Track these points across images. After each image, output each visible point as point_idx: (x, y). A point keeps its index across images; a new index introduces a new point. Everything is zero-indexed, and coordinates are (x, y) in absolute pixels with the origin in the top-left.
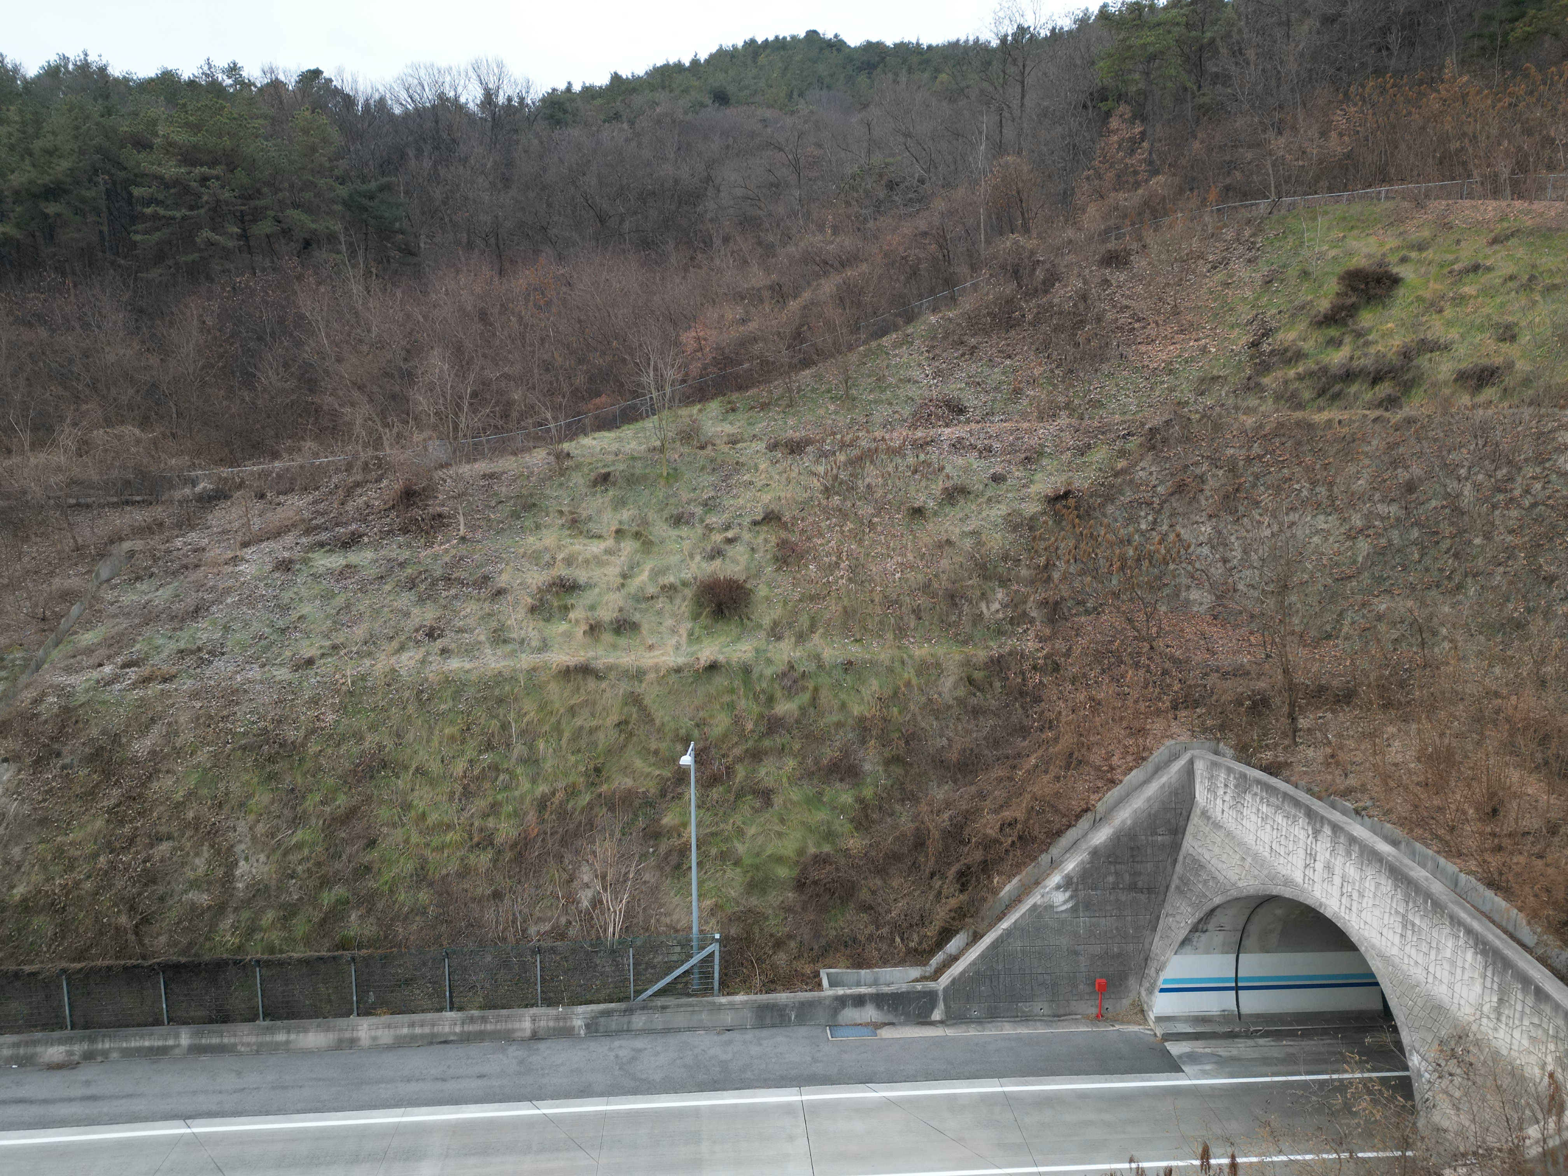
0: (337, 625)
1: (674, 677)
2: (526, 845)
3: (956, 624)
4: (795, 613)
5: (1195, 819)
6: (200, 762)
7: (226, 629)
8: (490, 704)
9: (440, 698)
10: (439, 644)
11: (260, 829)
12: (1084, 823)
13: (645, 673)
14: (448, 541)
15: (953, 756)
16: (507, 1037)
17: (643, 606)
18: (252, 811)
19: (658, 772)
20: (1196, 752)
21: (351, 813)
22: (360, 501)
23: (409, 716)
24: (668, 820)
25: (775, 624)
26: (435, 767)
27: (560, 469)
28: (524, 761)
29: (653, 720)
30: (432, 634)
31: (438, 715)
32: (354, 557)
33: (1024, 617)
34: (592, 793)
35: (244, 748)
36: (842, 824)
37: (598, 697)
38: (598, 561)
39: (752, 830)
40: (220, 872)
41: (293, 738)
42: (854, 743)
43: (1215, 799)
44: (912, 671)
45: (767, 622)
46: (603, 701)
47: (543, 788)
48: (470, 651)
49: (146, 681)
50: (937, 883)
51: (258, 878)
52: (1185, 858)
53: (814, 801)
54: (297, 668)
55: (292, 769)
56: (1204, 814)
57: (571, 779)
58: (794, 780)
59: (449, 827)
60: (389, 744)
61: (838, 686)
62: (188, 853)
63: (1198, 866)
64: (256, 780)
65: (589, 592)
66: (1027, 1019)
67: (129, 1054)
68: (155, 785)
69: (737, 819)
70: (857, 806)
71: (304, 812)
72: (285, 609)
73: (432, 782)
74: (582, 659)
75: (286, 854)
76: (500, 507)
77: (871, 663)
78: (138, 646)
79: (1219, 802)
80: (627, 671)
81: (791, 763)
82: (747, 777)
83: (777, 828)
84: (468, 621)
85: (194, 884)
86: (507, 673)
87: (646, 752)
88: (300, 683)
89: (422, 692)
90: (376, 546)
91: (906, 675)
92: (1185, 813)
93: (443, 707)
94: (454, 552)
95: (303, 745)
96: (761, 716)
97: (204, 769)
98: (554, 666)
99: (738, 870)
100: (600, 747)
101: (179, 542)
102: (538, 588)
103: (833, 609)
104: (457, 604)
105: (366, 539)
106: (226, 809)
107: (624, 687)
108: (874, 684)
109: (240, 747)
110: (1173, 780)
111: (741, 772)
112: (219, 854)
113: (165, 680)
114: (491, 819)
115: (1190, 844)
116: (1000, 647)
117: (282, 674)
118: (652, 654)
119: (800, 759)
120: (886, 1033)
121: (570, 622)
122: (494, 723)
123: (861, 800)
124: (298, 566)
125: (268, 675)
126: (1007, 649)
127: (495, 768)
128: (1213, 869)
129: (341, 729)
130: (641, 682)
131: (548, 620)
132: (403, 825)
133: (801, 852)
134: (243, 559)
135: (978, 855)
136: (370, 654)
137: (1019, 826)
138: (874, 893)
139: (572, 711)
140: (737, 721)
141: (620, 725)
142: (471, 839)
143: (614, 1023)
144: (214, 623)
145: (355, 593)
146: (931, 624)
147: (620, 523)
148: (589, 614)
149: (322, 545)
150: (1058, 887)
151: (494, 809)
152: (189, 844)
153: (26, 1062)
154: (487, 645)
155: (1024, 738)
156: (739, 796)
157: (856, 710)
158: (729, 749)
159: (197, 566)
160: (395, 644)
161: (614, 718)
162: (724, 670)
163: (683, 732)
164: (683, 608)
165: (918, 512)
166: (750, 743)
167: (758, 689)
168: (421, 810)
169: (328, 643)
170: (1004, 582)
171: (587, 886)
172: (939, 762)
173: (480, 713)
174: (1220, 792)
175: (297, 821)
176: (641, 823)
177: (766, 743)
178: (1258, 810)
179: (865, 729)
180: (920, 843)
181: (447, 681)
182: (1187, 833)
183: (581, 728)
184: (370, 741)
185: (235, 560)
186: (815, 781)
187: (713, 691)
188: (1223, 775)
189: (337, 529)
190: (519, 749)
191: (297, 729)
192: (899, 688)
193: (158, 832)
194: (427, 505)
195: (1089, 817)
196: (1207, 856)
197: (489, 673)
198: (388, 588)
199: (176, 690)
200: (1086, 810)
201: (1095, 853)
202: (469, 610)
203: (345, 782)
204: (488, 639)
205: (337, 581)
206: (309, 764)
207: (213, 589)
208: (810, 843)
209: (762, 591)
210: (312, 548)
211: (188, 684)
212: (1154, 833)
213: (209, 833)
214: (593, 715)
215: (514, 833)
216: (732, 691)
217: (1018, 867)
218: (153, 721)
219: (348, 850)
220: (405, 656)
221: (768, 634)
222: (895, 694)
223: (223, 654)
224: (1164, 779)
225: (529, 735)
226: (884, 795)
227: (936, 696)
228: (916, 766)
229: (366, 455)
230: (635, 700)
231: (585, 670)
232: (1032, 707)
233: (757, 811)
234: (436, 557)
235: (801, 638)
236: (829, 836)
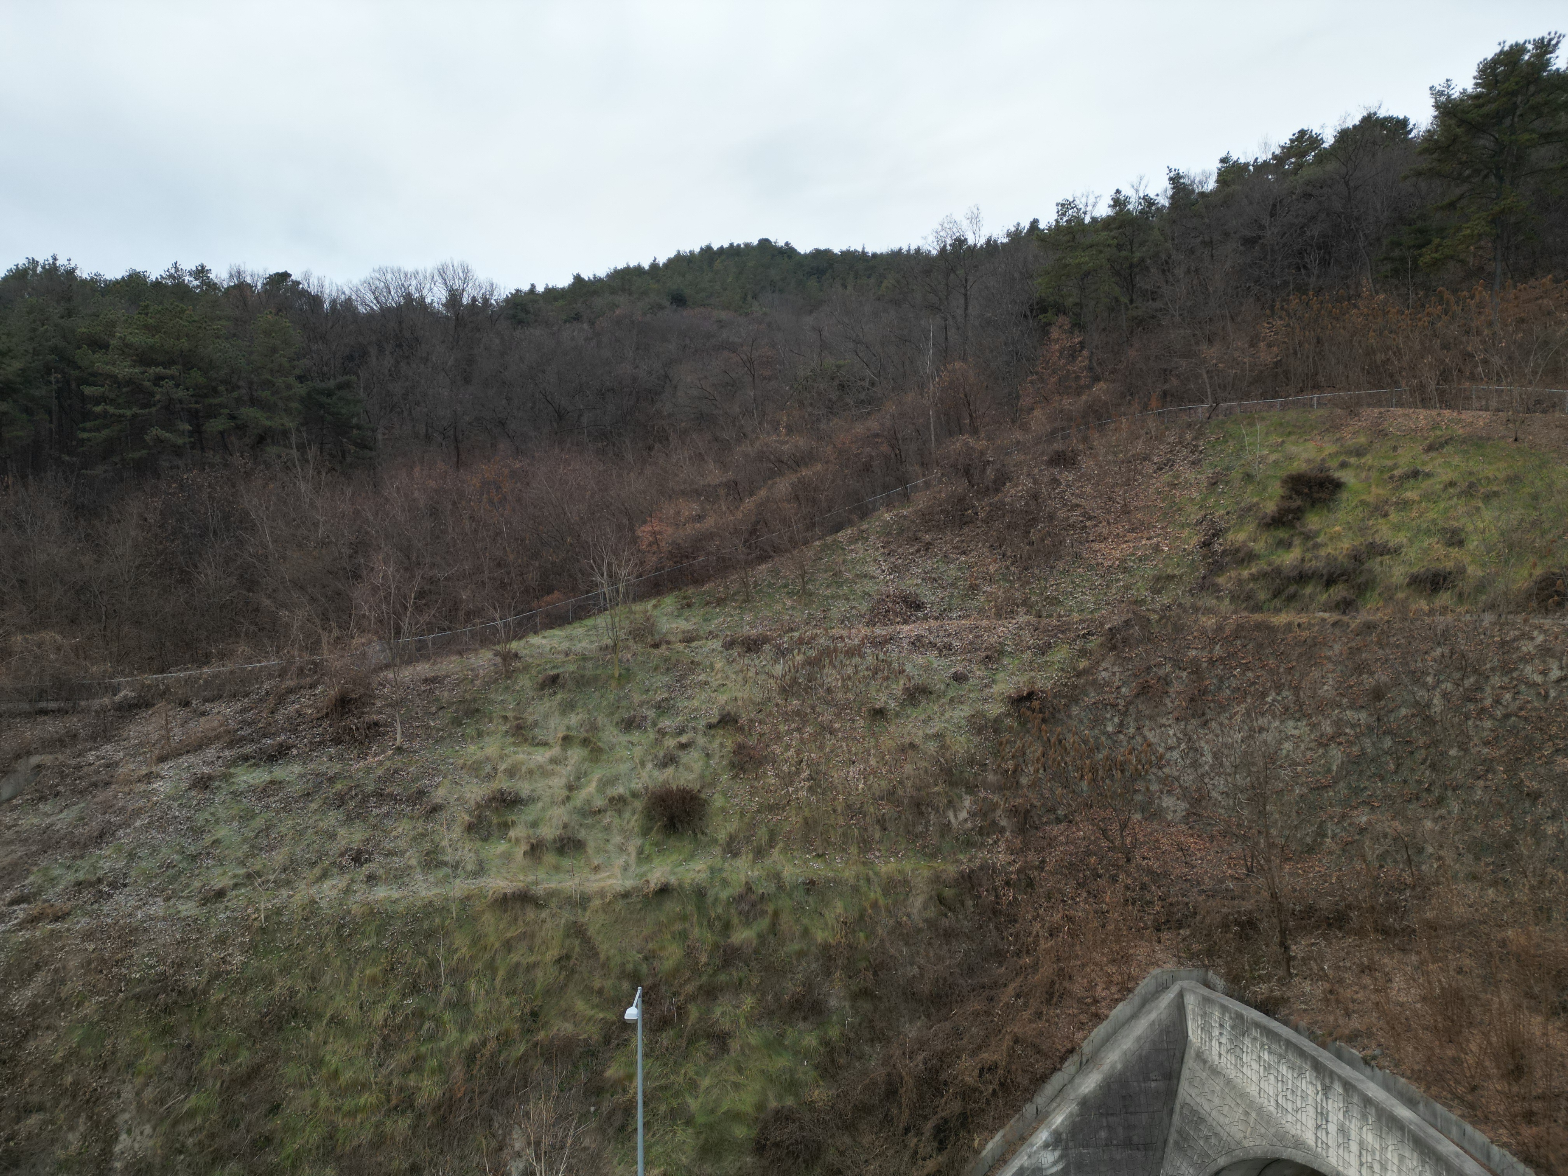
0: (255, 850)
1: (620, 905)
2: (450, 1107)
3: (923, 835)
4: (752, 826)
5: (1190, 1062)
6: (86, 1015)
7: (132, 856)
8: (417, 939)
9: (363, 933)
10: (366, 869)
11: (149, 1094)
12: (1070, 1066)
13: (589, 899)
14: (383, 752)
15: (925, 987)
17: (589, 821)
18: (140, 1073)
19: (601, 1015)
20: (1186, 984)
21: (254, 1073)
22: (292, 709)
23: (327, 955)
24: (612, 1072)
25: (732, 838)
26: (352, 1015)
27: (507, 671)
28: (451, 1005)
29: (597, 954)
30: (358, 859)
31: (360, 953)
32: (280, 772)
33: (994, 827)
34: (528, 1042)
35: (137, 997)
36: (805, 1071)
37: (537, 928)
38: (544, 772)
39: (706, 1082)
40: (96, 1151)
41: (194, 985)
42: (818, 974)
43: (1211, 1040)
44: (878, 890)
45: (722, 836)
46: (543, 933)
47: (472, 1037)
48: (399, 877)
49: (33, 921)
50: (912, 1141)
51: (141, 1154)
52: (1182, 1108)
53: (775, 1045)
54: (205, 901)
55: (190, 1020)
56: (1200, 1056)
57: (505, 1025)
58: (752, 1021)
59: (364, 1087)
60: (302, 988)
61: (799, 909)
62: (61, 1127)
63: (1197, 1119)
64: (148, 1035)
65: (531, 807)
68: (31, 1045)
69: (689, 1069)
70: (822, 1049)
71: (200, 1072)
72: (198, 832)
73: (349, 1033)
74: (521, 885)
75: (175, 1123)
76: (440, 714)
77: (835, 882)
78: (32, 878)
79: (1215, 1043)
80: (570, 897)
81: (748, 1001)
82: (700, 1019)
83: (733, 1078)
84: (399, 842)
86: (438, 903)
87: (588, 991)
88: (207, 919)
89: (343, 926)
90: (305, 758)
91: (872, 895)
92: (1178, 1055)
93: (366, 943)
94: (388, 764)
95: (205, 992)
96: (716, 946)
97: (91, 1024)
98: (491, 893)
99: (690, 1131)
100: (538, 987)
101: (91, 757)
102: (477, 803)
103: (793, 820)
104: (388, 823)
105: (295, 751)
106: (111, 1071)
107: (566, 916)
108: (839, 906)
109: (134, 996)
110: (1163, 1016)
111: (694, 1012)
112: (97, 1127)
113: (57, 919)
114: (412, 1076)
115: (1186, 1091)
116: (970, 860)
117: (188, 908)
118: (598, 877)
119: (758, 995)
121: (510, 841)
122: (422, 961)
123: (826, 1042)
124: (217, 783)
125: (172, 911)
126: (978, 863)
127: (420, 1014)
128: (1214, 1124)
129: (249, 973)
130: (585, 909)
131: (485, 840)
132: (312, 1086)
133: (761, 1107)
134: (158, 776)
135: (956, 1106)
136: (288, 883)
137: (1000, 1072)
138: (842, 1154)
139: (508, 946)
140: (690, 953)
141: (562, 960)
142: (389, 1101)
144: (119, 850)
145: (278, 812)
146: (897, 835)
147: (568, 728)
148: (531, 831)
149: (246, 758)
150: (1046, 1146)
151: (417, 1063)
152: (62, 1116)
154: (419, 870)
155: (1001, 964)
156: (692, 1041)
157: (820, 936)
158: (681, 986)
159: (108, 784)
160: (317, 871)
161: (553, 953)
162: (676, 894)
163: (630, 967)
164: (633, 823)
165: (879, 714)
166: (704, 978)
167: (713, 915)
168: (333, 1067)
169: (242, 871)
170: (971, 789)
171: (519, 1155)
172: (910, 995)
173: (406, 949)
174: (1216, 1032)
175: (191, 1083)
176: (583, 1076)
177: (722, 978)
178: (1260, 1057)
179: (830, 958)
180: (892, 1092)
181: (372, 913)
182: (1182, 1078)
183: (518, 964)
184: (281, 986)
185: (149, 777)
186: (776, 1021)
187: (663, 919)
188: (1217, 1014)
189: (264, 741)
190: (447, 991)
191: (199, 973)
192: (865, 910)
193: (27, 1103)
194: (363, 713)
195: (1074, 1058)
196: (1206, 1107)
197: (419, 904)
198: (314, 806)
199: (68, 930)
200: (1071, 1051)
201: (1084, 1103)
202: (400, 830)
203: (250, 1035)
204: (419, 863)
205: (259, 799)
206: (210, 1015)
207: (122, 810)
208: (771, 1095)
209: (718, 801)
210: (234, 762)
211: (83, 923)
212: (1147, 1079)
213: (88, 1101)
214: (531, 949)
215: (438, 1092)
216: (684, 918)
217: (1000, 1121)
218: (38, 967)
219: (248, 1117)
220: (327, 885)
221: (724, 850)
222: (862, 917)
223: (125, 886)
224: (1153, 1015)
225: (459, 974)
226: (852, 1035)
227: (905, 919)
228: (886, 1000)
229: (301, 658)
230: (577, 931)
231: (524, 898)
232: (1007, 927)
233: (711, 1059)
234: (368, 770)
235: (759, 853)
236: (792, 1086)
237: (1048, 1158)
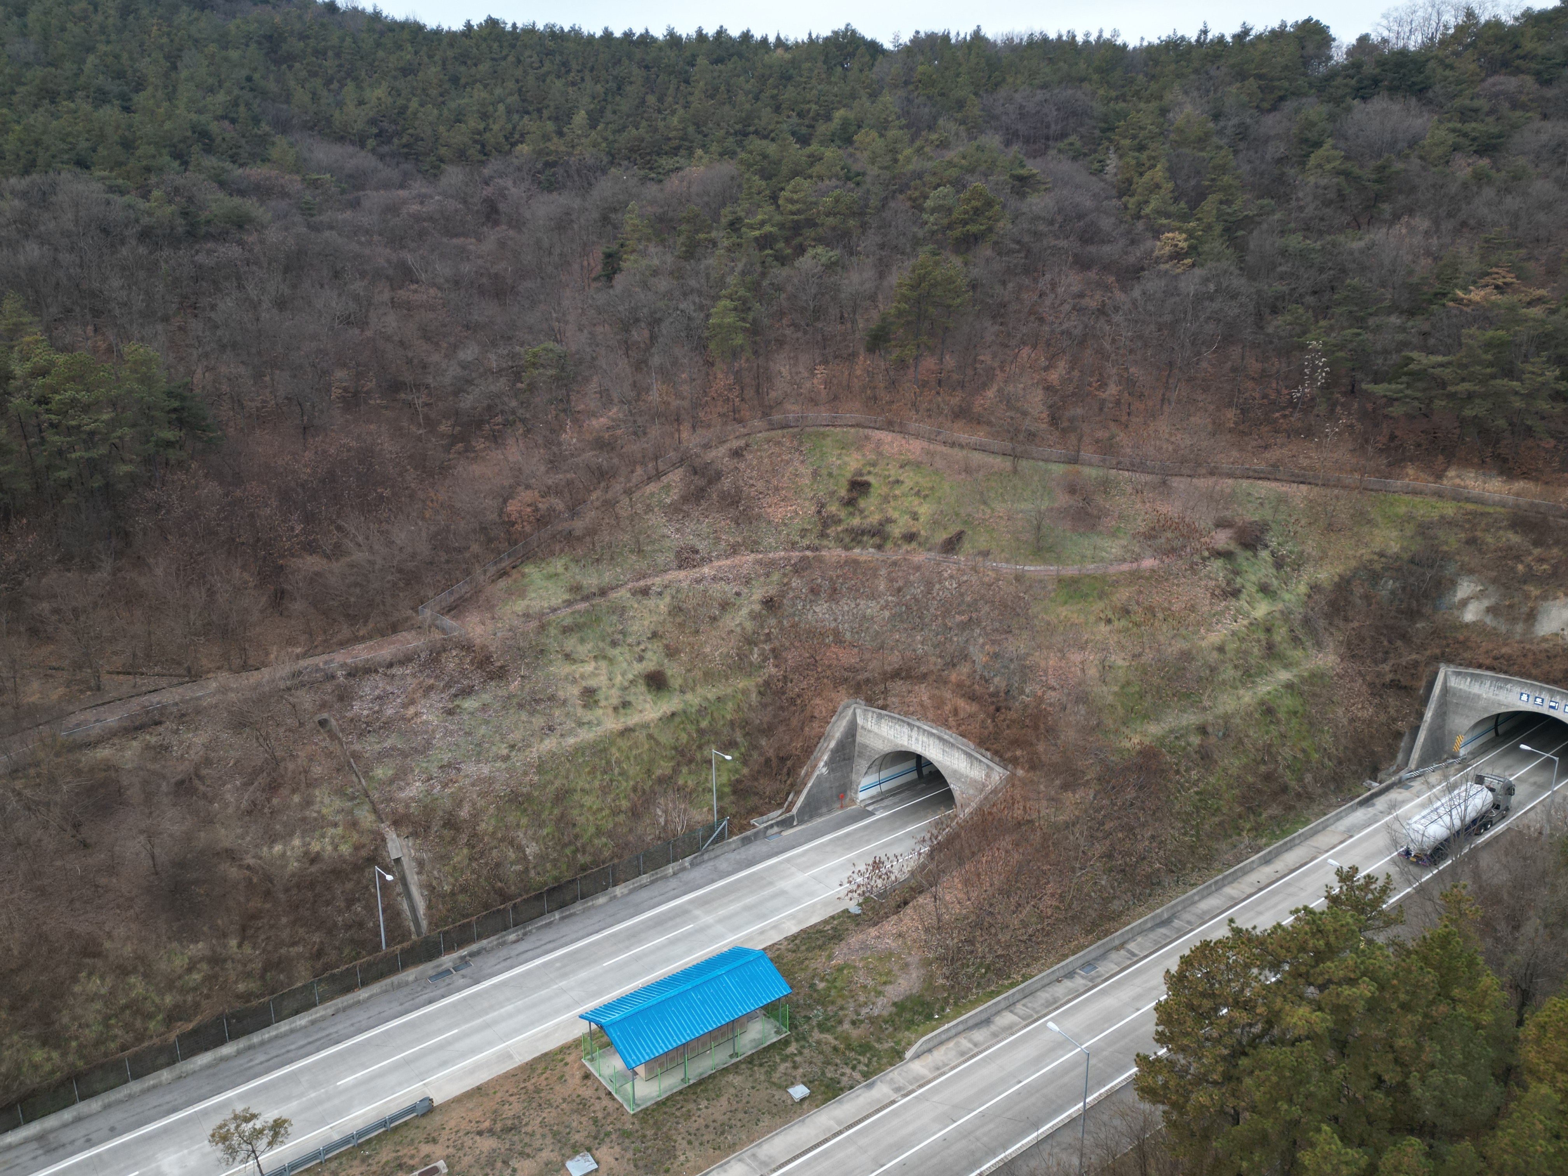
0: (503, 735)
1: (661, 723)
2: (634, 808)
3: (746, 669)
4: (686, 679)
5: (860, 731)
6: (492, 813)
7: (451, 750)
8: (597, 754)
9: (577, 757)
10: (557, 733)
11: (529, 833)
12: (822, 741)
13: (648, 724)
14: (517, 679)
15: (764, 726)
16: (665, 877)
17: (627, 692)
18: (522, 827)
20: (854, 706)
21: (563, 815)
23: (568, 768)
24: (681, 782)
25: (680, 687)
26: (587, 786)
28: (620, 774)
29: (660, 743)
30: (550, 729)
31: (579, 764)
32: (480, 699)
33: (767, 659)
34: (650, 780)
35: (510, 801)
36: (739, 765)
37: (638, 740)
38: (593, 675)
39: (710, 777)
40: (521, 855)
41: (525, 792)
42: (731, 731)
43: (868, 723)
44: (741, 694)
46: (640, 741)
47: (632, 783)
48: (572, 732)
50: (779, 777)
51: (536, 852)
52: (859, 744)
54: (504, 760)
55: (531, 804)
56: (865, 729)
57: (641, 776)
59: (601, 810)
60: (565, 782)
61: (718, 709)
62: (505, 852)
63: (865, 746)
64: (518, 813)
65: (601, 691)
66: (821, 815)
67: (539, 928)
68: (479, 828)
71: (543, 821)
72: (470, 734)
73: (589, 793)
74: (620, 725)
75: (543, 840)
77: (724, 695)
79: (870, 723)
80: (641, 725)
81: (713, 746)
82: (701, 757)
83: (718, 774)
84: (560, 719)
85: (512, 863)
86: (597, 739)
88: (511, 767)
89: (566, 756)
90: (485, 690)
91: (739, 697)
92: (855, 729)
93: (580, 760)
94: (524, 684)
95: (532, 793)
96: (697, 730)
97: (495, 815)
98: (612, 731)
100: (646, 760)
102: (578, 694)
103: (698, 674)
104: (549, 712)
105: (477, 688)
106: (512, 829)
107: (644, 732)
108: (730, 704)
109: (506, 802)
110: (849, 718)
111: (698, 756)
112: (517, 848)
113: (454, 782)
114: (617, 801)
115: (859, 739)
116: (764, 674)
117: (499, 765)
118: (645, 714)
119: (715, 744)
120: (784, 834)
121: (603, 708)
122: (603, 761)
123: (742, 754)
124: (456, 710)
126: (766, 675)
127: (611, 780)
128: (871, 746)
129: (542, 782)
130: (649, 728)
131: (593, 709)
132: (584, 814)
133: (730, 780)
134: (419, 711)
135: (791, 763)
136: (531, 745)
137: (800, 748)
138: (757, 788)
139: (630, 748)
140: (689, 735)
141: (650, 750)
142: (613, 812)
143: (698, 860)
144: (442, 749)
145: (498, 717)
146: (737, 671)
147: (590, 651)
148: (608, 702)
150: (822, 767)
151: (617, 797)
152: (504, 848)
153: (503, 944)
154: (577, 728)
156: (700, 765)
157: (729, 717)
158: (691, 747)
160: (538, 738)
161: (646, 747)
162: (676, 714)
164: (643, 689)
165: (713, 618)
166: (697, 742)
167: (692, 719)
168: (588, 806)
169: (506, 745)
170: (756, 644)
171: (661, 816)
172: (760, 730)
173: (595, 759)
174: (870, 720)
175: (542, 825)
176: (672, 786)
177: (703, 741)
179: (733, 724)
180: (768, 764)
181: (574, 748)
182: (858, 736)
183: (636, 754)
184: (557, 783)
187: (676, 725)
188: (867, 713)
189: (456, 686)
190: (616, 771)
191: (525, 787)
192: (739, 703)
193: (490, 847)
194: (492, 662)
195: (823, 738)
196: (868, 741)
197: (589, 741)
198: (511, 711)
200: (820, 736)
201: (832, 750)
202: (556, 713)
203: (554, 803)
204: (575, 725)
205: (484, 713)
206: (537, 800)
208: (732, 777)
209: (669, 673)
210: (452, 699)
212: (848, 736)
213: (509, 841)
214: (638, 748)
215: (628, 804)
216: (683, 723)
217: (804, 763)
218: (462, 801)
219: (567, 831)
220: (547, 742)
221: (681, 692)
222: (738, 706)
223: (463, 763)
224: (846, 718)
225: (618, 762)
226: (747, 749)
227: (751, 703)
228: (753, 734)
230: (650, 737)
231: (626, 730)
234: (519, 689)
235: (693, 690)
236: (737, 771)
237: (824, 770)
